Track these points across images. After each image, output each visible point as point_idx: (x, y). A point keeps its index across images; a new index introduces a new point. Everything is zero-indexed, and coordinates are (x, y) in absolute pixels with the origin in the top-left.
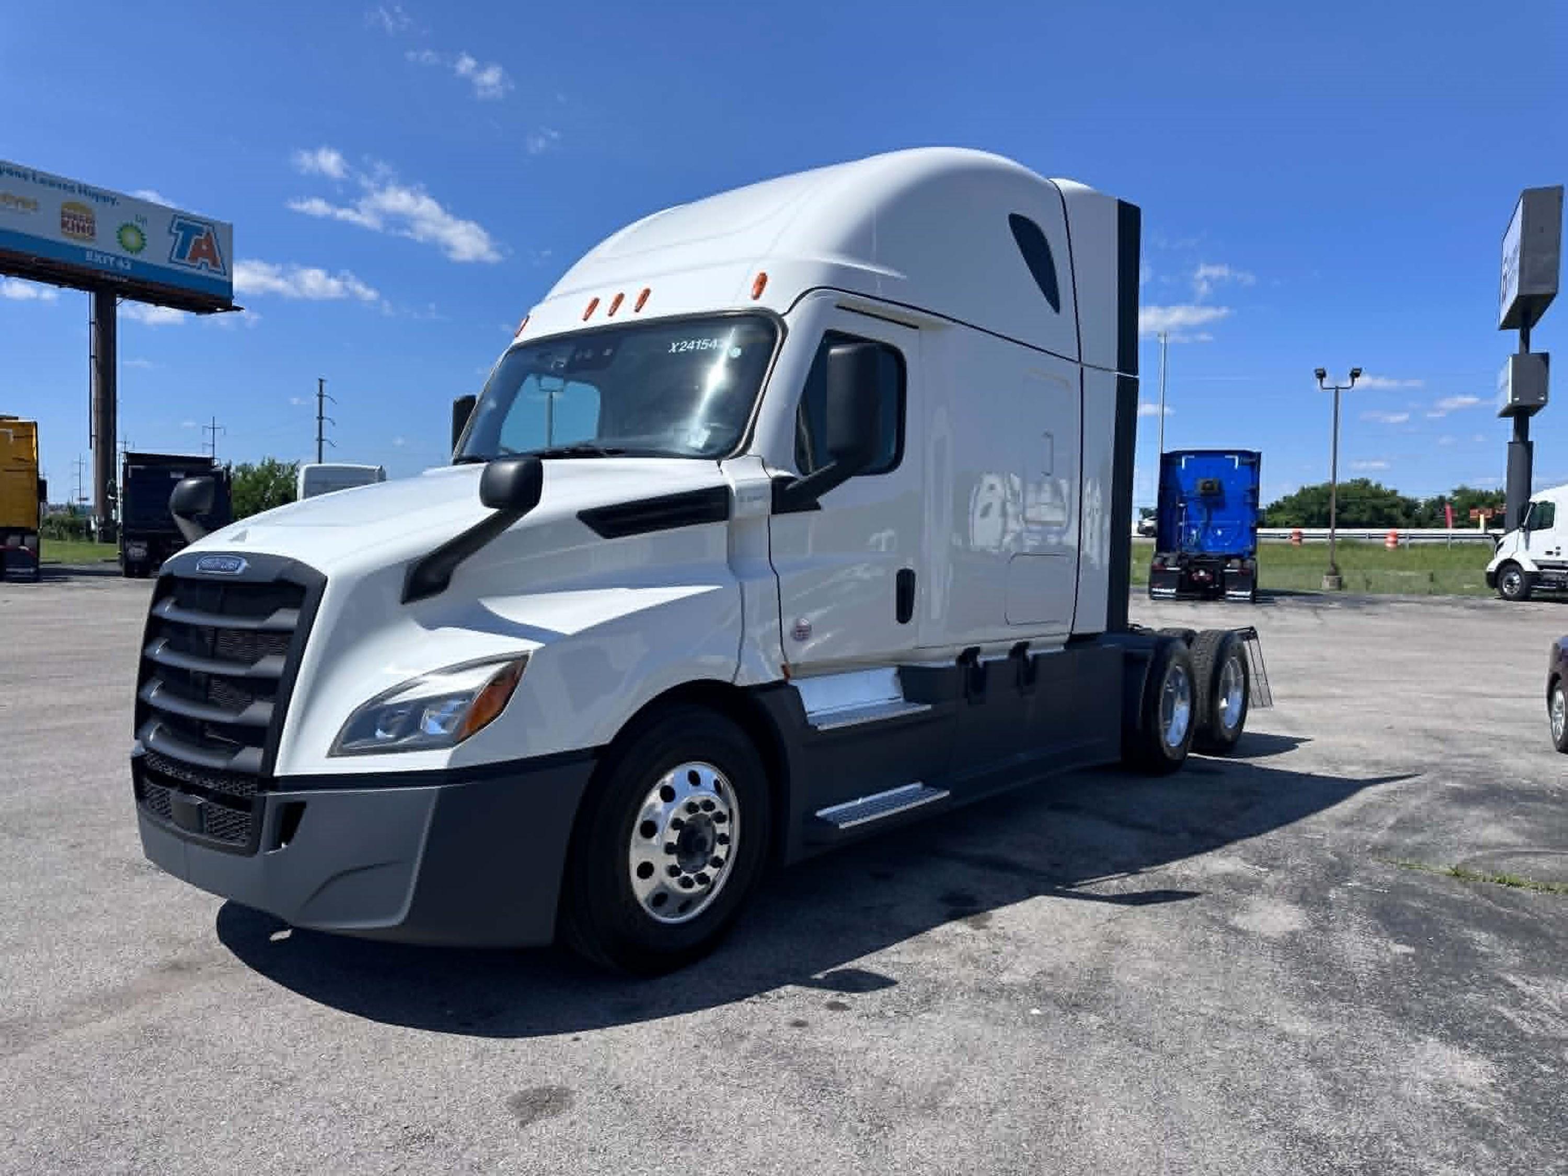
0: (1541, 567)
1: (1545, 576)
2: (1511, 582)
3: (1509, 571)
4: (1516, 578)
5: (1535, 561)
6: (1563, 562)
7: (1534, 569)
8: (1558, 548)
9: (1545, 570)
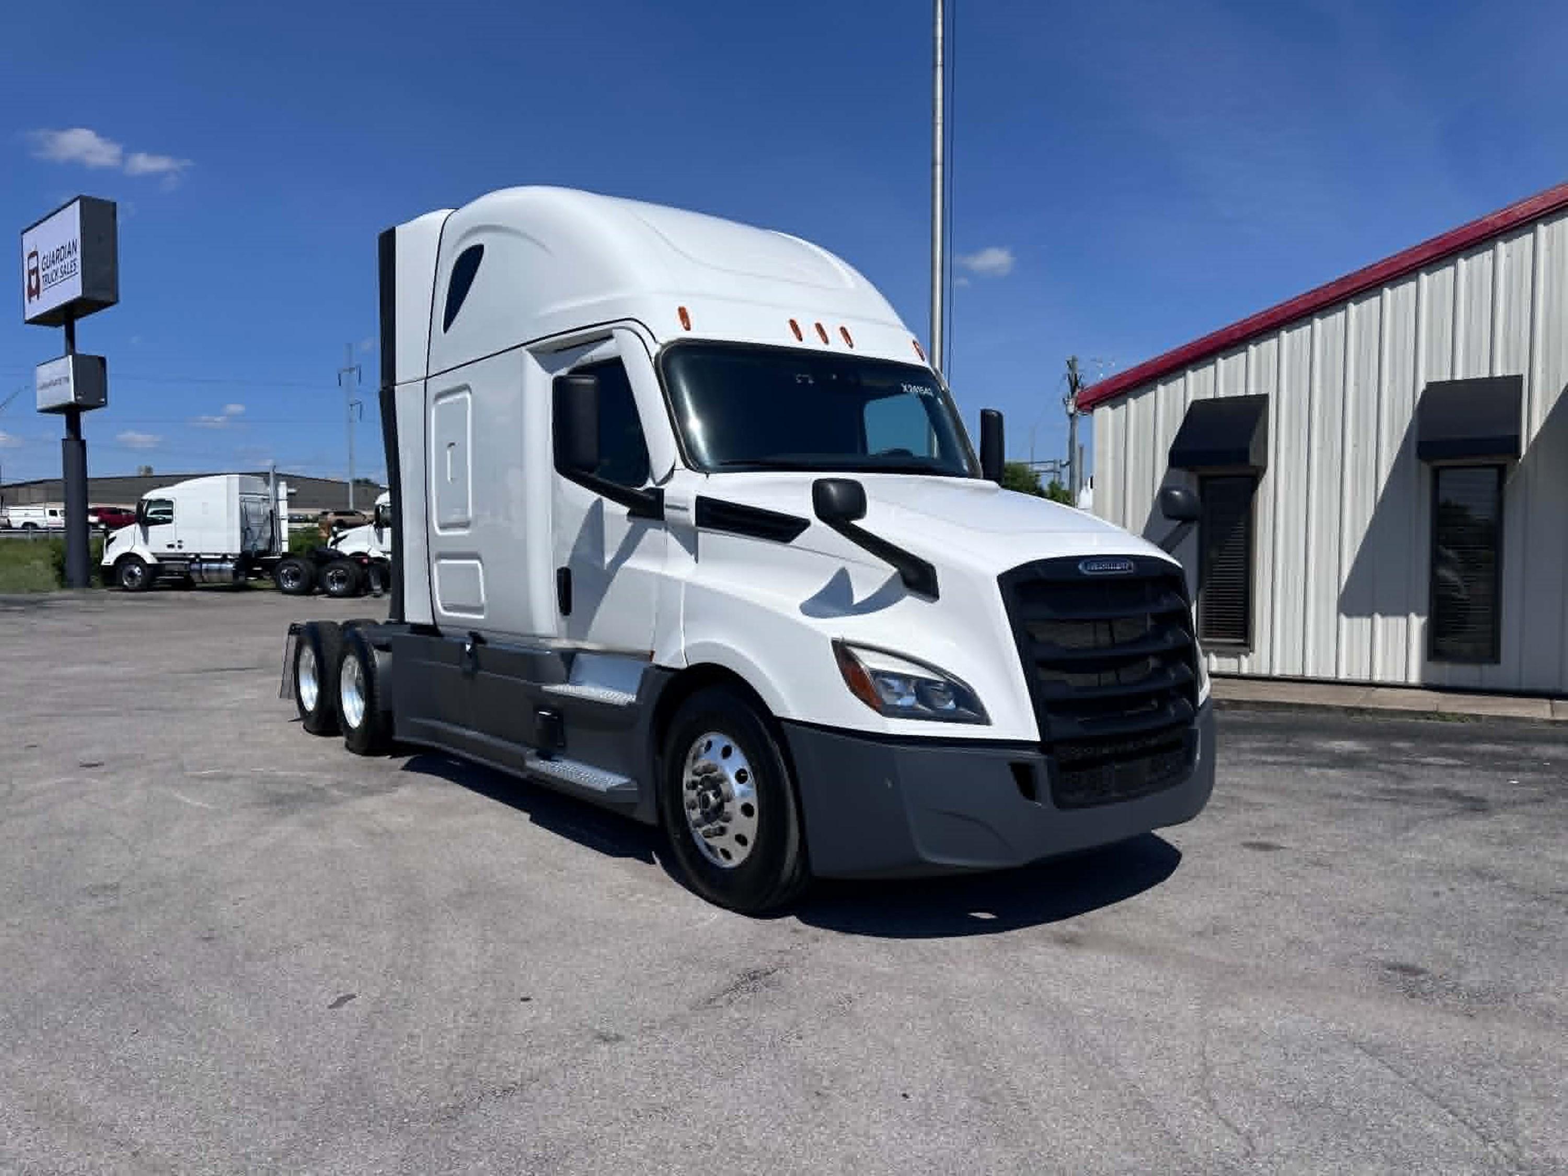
0: (159, 559)
1: (167, 568)
2: (132, 575)
3: (131, 564)
4: (137, 570)
5: (153, 554)
6: (185, 554)
7: (155, 561)
8: (179, 541)
9: (165, 562)
